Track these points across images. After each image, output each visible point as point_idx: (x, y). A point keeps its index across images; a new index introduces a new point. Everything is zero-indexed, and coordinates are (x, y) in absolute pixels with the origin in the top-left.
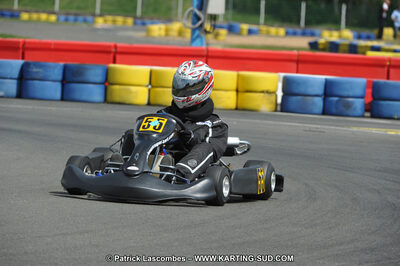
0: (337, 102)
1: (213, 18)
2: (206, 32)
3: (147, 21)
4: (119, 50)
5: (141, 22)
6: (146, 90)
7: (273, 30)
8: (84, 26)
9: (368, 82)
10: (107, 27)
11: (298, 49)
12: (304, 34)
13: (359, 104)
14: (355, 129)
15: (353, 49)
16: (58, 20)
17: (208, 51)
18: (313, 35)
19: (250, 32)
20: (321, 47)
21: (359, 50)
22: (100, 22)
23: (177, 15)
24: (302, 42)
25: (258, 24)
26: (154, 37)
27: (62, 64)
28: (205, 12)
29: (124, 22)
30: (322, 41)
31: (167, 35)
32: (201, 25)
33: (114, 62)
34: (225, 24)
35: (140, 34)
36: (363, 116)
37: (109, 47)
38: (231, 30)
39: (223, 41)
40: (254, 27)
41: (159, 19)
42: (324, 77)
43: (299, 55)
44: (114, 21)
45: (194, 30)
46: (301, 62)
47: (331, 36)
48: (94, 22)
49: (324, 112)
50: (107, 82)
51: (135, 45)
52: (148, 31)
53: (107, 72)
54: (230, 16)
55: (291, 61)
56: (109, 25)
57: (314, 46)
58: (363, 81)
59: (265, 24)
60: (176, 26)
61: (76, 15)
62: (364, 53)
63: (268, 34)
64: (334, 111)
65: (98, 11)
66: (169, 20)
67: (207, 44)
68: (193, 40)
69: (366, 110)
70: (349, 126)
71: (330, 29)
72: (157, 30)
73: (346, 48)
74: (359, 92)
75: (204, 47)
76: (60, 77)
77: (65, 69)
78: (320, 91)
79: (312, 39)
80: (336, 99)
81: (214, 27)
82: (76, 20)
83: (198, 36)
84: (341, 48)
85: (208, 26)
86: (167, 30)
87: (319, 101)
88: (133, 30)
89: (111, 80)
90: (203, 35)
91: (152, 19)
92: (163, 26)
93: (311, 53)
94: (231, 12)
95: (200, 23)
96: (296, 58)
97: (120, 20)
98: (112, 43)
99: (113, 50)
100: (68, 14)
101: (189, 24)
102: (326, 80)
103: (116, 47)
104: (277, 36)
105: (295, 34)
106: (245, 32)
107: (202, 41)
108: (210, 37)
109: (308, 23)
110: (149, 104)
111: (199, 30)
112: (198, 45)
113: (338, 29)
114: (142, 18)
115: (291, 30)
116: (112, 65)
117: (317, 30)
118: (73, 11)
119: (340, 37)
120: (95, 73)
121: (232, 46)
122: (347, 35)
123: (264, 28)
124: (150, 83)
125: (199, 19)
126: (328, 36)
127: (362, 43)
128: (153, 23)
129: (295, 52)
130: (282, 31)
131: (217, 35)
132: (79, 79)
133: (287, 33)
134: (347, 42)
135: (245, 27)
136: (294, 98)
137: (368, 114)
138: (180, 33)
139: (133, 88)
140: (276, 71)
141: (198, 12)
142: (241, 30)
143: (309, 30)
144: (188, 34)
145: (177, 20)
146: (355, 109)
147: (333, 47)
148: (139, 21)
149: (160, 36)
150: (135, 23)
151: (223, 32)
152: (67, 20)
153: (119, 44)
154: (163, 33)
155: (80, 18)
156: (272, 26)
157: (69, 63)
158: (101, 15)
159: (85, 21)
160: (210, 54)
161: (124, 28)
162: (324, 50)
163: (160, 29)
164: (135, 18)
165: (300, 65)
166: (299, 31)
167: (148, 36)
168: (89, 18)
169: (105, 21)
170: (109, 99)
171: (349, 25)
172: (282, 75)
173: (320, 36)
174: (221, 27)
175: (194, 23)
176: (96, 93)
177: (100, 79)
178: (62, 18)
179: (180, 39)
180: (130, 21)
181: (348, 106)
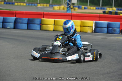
0: (111, 29)
1: (73, 4)
2: (71, 8)
3: (53, 5)
4: (45, 14)
5: (52, 6)
6: (53, 26)
7: (92, 8)
8: (34, 7)
9: (121, 23)
10: (41, 7)
11: (100, 13)
12: (101, 9)
13: (118, 30)
14: (117, 38)
15: (116, 13)
16: (26, 5)
17: (72, 14)
18: (104, 9)
19: (85, 8)
20: (106, 13)
21: (118, 14)
22: (39, 5)
23: (62, 3)
24: (101, 11)
25: (87, 6)
26: (55, 10)
27: (27, 18)
28: (71, 2)
29: (47, 6)
30: (107, 11)
31: (59, 9)
32: (70, 6)
33: (43, 18)
34: (77, 6)
35: (51, 9)
36: (119, 34)
37: (42, 13)
38: (79, 8)
39: (77, 11)
40: (86, 7)
41: (57, 4)
42: (107, 22)
43: (100, 15)
44: (43, 5)
45: (67, 8)
46: (100, 17)
47: (109, 9)
48: (37, 5)
49: (108, 33)
50: (41, 24)
51: (50, 12)
52: (54, 8)
53: (41, 21)
54: (79, 4)
55: (97, 17)
56: (42, 6)
57: (104, 12)
58: (119, 23)
59: (90, 6)
60: (62, 7)
61: (32, 3)
62: (120, 15)
63: (90, 9)
64: (110, 32)
65: (38, 2)
66: (60, 5)
67: (72, 12)
68: (67, 11)
69: (120, 32)
70: (115, 37)
71: (109, 7)
72: (56, 8)
73: (114, 13)
74: (118, 26)
75: (71, 13)
76: (27, 22)
77: (28, 20)
78: (106, 26)
79: (104, 10)
80: (111, 28)
81: (74, 7)
82: (32, 5)
83: (69, 10)
84: (113, 13)
85: (72, 7)
86: (59, 8)
87: (106, 29)
88: (49, 8)
89: (42, 23)
90: (70, 9)
91: (55, 4)
92: (58, 7)
93: (103, 15)
94: (79, 2)
95: (69, 5)
96: (99, 16)
97: (45, 5)
98: (43, 12)
99: (43, 14)
100: (29, 3)
101: (66, 6)
102: (108, 23)
103: (44, 13)
104: (93, 9)
105: (98, 9)
106: (83, 8)
107: (70, 11)
108: (72, 10)
109: (102, 5)
110: (54, 30)
111: (69, 8)
112: (69, 12)
113: (112, 7)
114: (52, 4)
115: (97, 8)
116: (42, 19)
117: (105, 8)
118: (31, 2)
119: (112, 10)
120: (38, 21)
121: (79, 13)
122: (115, 9)
123: (89, 7)
124: (54, 24)
125: (69, 4)
126: (108, 9)
127: (119, 11)
128: (55, 6)
129: (99, 14)
130: (95, 8)
131: (75, 9)
132: (33, 23)
133: (96, 9)
134: (114, 11)
135: (83, 7)
136: (98, 28)
137: (121, 33)
138: (64, 9)
139: (49, 26)
140: (93, 20)
141: (69, 2)
142: (82, 8)
143: (103, 8)
144: (66, 9)
145: (63, 5)
146: (117, 32)
147: (110, 13)
148: (51, 5)
149: (57, 10)
150: (50, 6)
151: (77, 8)
152: (29, 5)
153: (45, 12)
154: (58, 9)
155: (33, 4)
156: (91, 6)
157: (29, 18)
158: (39, 3)
159: (35, 5)
160: (73, 15)
161: (46, 7)
162: (107, 14)
163: (57, 8)
164: (50, 4)
165: (100, 18)
166: (100, 8)
167: (54, 10)
168: (36, 4)
169: (41, 5)
170: (42, 29)
171: (115, 6)
172: (95, 21)
173: (106, 9)
174: (76, 7)
175: (67, 6)
176: (38, 27)
177: (39, 23)
178: (28, 4)
179: (63, 10)
180: (48, 5)
181: (115, 31)
